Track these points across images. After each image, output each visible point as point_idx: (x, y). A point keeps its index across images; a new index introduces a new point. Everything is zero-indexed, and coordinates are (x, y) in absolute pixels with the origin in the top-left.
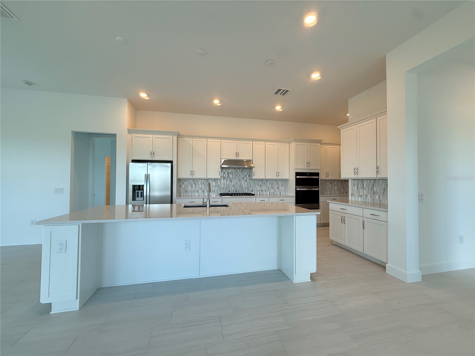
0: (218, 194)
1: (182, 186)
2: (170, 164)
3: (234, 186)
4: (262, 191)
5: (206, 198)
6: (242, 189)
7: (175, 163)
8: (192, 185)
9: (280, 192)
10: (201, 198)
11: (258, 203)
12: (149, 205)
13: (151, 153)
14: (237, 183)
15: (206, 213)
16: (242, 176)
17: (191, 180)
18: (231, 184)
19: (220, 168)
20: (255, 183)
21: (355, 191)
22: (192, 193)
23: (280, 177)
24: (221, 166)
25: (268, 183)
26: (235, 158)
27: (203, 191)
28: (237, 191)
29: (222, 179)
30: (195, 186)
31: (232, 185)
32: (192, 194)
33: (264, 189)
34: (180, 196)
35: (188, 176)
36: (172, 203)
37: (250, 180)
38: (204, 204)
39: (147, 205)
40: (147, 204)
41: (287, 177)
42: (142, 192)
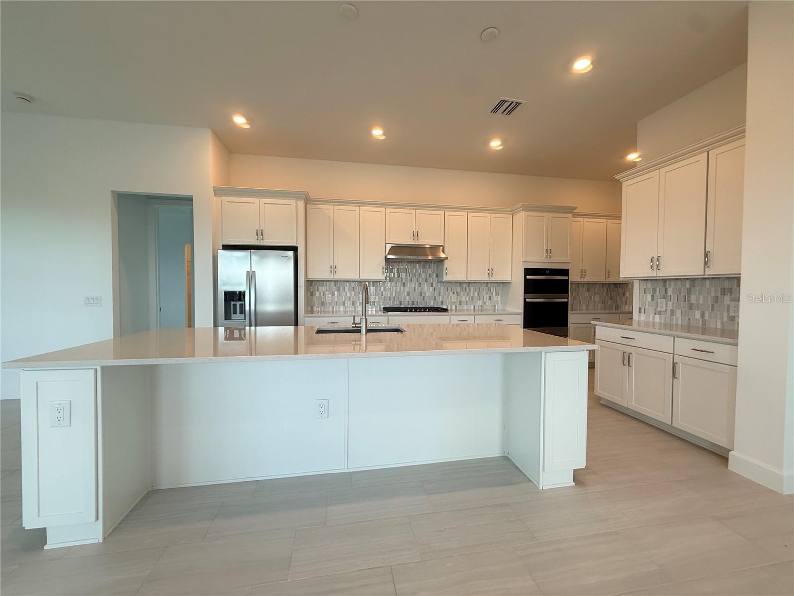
0: (380, 309)
1: (316, 294)
2: (293, 252)
3: (408, 294)
4: (460, 304)
5: (358, 316)
6: (424, 300)
7: (301, 251)
8: (334, 292)
9: (493, 304)
10: (351, 316)
11: (453, 325)
12: (255, 329)
13: (257, 233)
14: (415, 288)
15: (360, 345)
16: (423, 276)
17: (331, 283)
18: (404, 290)
19: (384, 260)
20: (447, 288)
21: (647, 303)
22: (333, 307)
23: (494, 276)
24: (386, 257)
25: (472, 289)
26: (411, 242)
27: (353, 303)
28: (415, 303)
29: (388, 281)
30: (339, 295)
31: (406, 293)
32: (333, 309)
33: (464, 299)
34: (312, 312)
35: (327, 276)
36: (296, 324)
37: (439, 284)
38: (355, 327)
39: (252, 327)
40: (250, 325)
41: (507, 278)
42: (243, 304)
